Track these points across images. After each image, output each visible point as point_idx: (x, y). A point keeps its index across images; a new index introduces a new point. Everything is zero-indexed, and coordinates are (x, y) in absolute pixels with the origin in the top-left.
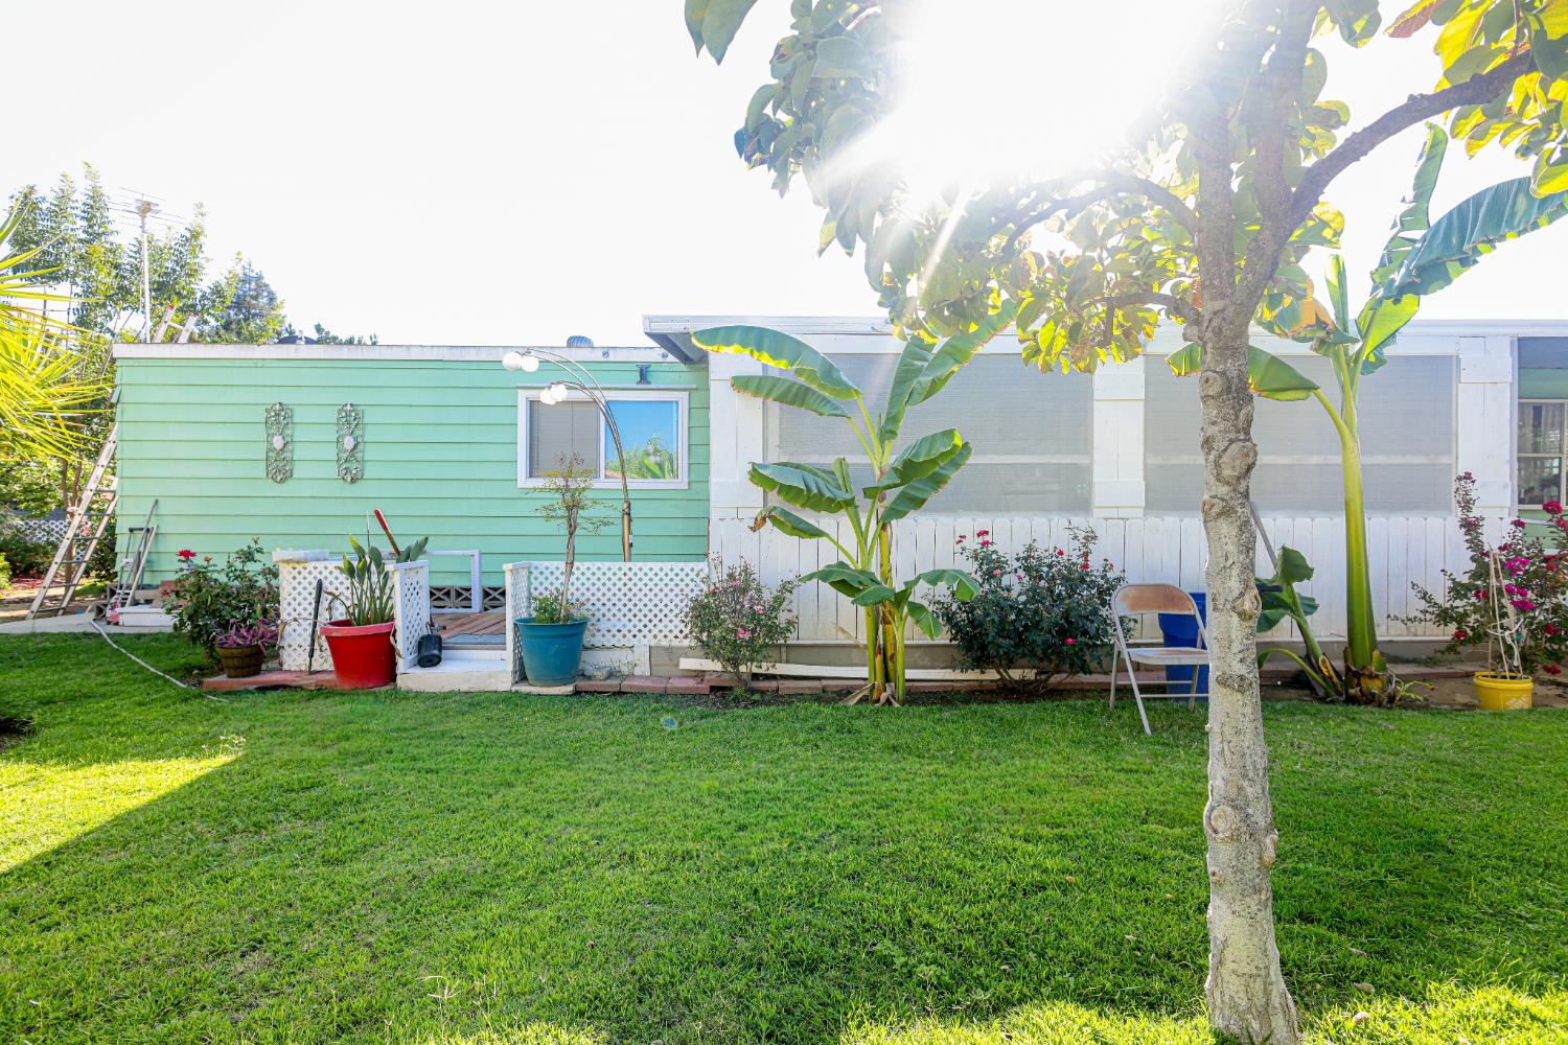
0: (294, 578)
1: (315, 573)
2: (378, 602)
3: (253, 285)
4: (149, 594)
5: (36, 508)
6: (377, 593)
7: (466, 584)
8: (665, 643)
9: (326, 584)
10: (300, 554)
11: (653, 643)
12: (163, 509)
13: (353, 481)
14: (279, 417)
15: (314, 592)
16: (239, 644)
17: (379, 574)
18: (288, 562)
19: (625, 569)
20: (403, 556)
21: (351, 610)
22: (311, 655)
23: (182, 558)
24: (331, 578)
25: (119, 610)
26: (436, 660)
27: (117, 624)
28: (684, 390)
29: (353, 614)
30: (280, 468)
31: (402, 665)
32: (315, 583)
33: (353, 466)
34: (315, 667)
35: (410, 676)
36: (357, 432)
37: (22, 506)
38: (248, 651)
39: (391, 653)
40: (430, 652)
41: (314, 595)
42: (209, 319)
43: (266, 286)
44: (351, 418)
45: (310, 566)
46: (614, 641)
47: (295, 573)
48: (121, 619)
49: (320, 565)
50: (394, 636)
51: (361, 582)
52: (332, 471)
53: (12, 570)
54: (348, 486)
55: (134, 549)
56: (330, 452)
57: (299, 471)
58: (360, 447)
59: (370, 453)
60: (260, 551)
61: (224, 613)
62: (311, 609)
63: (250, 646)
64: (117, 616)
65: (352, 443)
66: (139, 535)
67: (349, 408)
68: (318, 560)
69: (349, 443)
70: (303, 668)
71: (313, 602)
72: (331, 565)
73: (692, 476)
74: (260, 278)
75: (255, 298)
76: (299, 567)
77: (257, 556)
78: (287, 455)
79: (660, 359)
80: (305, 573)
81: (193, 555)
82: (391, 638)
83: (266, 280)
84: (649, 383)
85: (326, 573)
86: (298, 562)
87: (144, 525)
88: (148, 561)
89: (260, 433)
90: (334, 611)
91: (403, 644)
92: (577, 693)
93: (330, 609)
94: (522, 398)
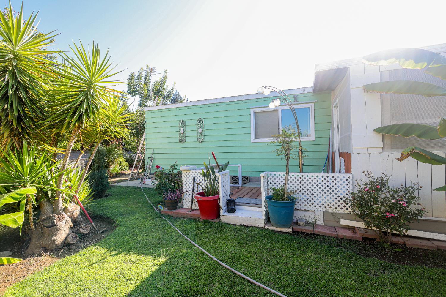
0: (187, 176)
1: (193, 174)
2: (213, 186)
3: (177, 96)
4: (152, 176)
5: (134, 151)
6: (213, 183)
7: (236, 175)
8: (330, 210)
9: (196, 178)
10: (188, 168)
11: (325, 210)
12: (155, 152)
13: (202, 142)
14: (182, 124)
15: (192, 181)
16: (171, 199)
17: (213, 175)
18: (185, 170)
19: (300, 176)
20: (221, 169)
21: (204, 188)
22: (192, 204)
23: (156, 168)
24: (198, 176)
25: (145, 180)
26: (234, 210)
27: (145, 184)
28: (312, 103)
29: (205, 190)
30: (182, 139)
31: (222, 212)
32: (193, 178)
33: (201, 137)
34: (193, 208)
35: (225, 217)
36: (203, 127)
37: (132, 151)
38: (173, 201)
39: (218, 207)
40: (231, 207)
41: (192, 182)
42: (168, 101)
43: (180, 96)
44: (201, 123)
45: (191, 172)
46: (305, 208)
47: (187, 174)
48: (146, 183)
49: (194, 171)
50: (219, 201)
51: (207, 179)
52: (196, 139)
53: (130, 166)
54: (200, 144)
55: (149, 163)
56: (195, 134)
57: (188, 140)
58: (203, 132)
59: (206, 133)
60: (177, 165)
61: (167, 186)
62: (192, 187)
63: (174, 200)
64: (145, 182)
65: (201, 130)
66: (150, 159)
67: (200, 120)
68: (194, 170)
69: (200, 130)
70: (190, 208)
71: (192, 184)
72: (198, 172)
73: (316, 135)
74: (179, 94)
75: (178, 99)
76: (188, 172)
77: (176, 167)
78: (184, 135)
79: (302, 92)
80: (190, 174)
81: (159, 167)
82: (218, 201)
83: (180, 95)
84: (298, 101)
85: (196, 174)
86: (188, 171)
87: (151, 157)
88: (152, 166)
89: (177, 129)
90: (199, 188)
91: (222, 203)
92: (294, 231)
93: (197, 187)
94: (252, 112)
